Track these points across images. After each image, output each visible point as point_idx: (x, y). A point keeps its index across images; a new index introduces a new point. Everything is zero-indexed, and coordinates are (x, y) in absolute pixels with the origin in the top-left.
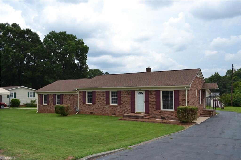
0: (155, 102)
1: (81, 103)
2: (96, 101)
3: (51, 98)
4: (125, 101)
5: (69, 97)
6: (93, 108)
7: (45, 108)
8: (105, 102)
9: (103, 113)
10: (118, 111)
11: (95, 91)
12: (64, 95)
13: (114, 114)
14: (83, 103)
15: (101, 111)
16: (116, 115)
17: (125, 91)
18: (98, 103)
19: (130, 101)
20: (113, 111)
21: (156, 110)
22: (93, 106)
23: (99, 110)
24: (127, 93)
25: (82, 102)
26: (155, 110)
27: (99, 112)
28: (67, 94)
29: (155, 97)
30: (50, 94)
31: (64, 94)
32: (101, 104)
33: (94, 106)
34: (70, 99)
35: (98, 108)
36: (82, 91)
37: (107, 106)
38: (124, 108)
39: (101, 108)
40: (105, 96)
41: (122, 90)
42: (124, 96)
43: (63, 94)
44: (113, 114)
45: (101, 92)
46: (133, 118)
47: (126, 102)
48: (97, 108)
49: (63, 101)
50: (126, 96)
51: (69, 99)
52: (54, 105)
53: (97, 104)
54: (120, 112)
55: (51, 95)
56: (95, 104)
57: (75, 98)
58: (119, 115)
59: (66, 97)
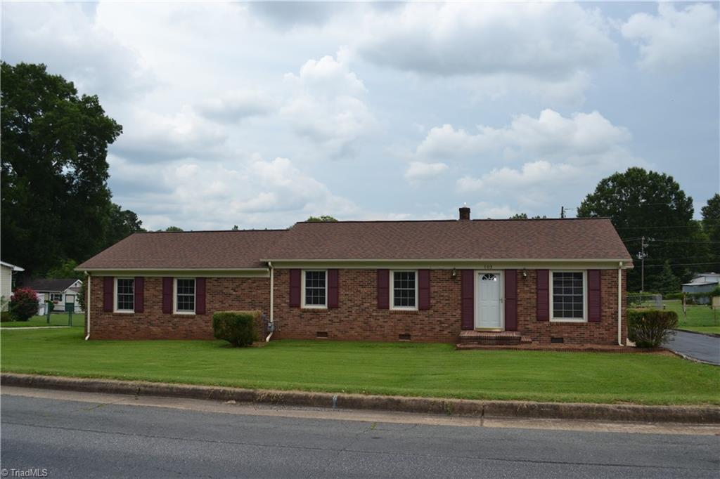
0: (534, 301)
1: (283, 305)
2: (341, 298)
3: (152, 290)
4: (442, 298)
5: (231, 286)
6: (330, 319)
7: (123, 323)
8: (375, 302)
9: (368, 333)
10: (419, 326)
11: (338, 270)
12: (210, 280)
13: (408, 336)
14: (291, 307)
15: (359, 330)
16: (413, 338)
17: (443, 270)
18: (350, 304)
19: (460, 298)
20: (401, 328)
21: (538, 320)
22: (329, 313)
23: (351, 326)
24: (447, 277)
25: (288, 301)
26: (535, 321)
27: (353, 332)
28: (225, 278)
29: (534, 287)
30: (150, 278)
31: (211, 278)
32: (358, 308)
33: (334, 315)
34: (239, 293)
35: (347, 319)
36: (287, 269)
37: (380, 314)
38: (439, 319)
39: (359, 319)
40: (375, 284)
41: (433, 268)
42: (440, 284)
43: (206, 278)
44: (401, 336)
45: (358, 271)
46: (491, 342)
47: (447, 302)
48: (342, 319)
49: (207, 301)
50: (445, 284)
51: (234, 293)
52: (165, 312)
53: (343, 308)
54: (427, 328)
55: (151, 280)
56: (337, 307)
57: (259, 292)
58: (422, 338)
59: (219, 288)
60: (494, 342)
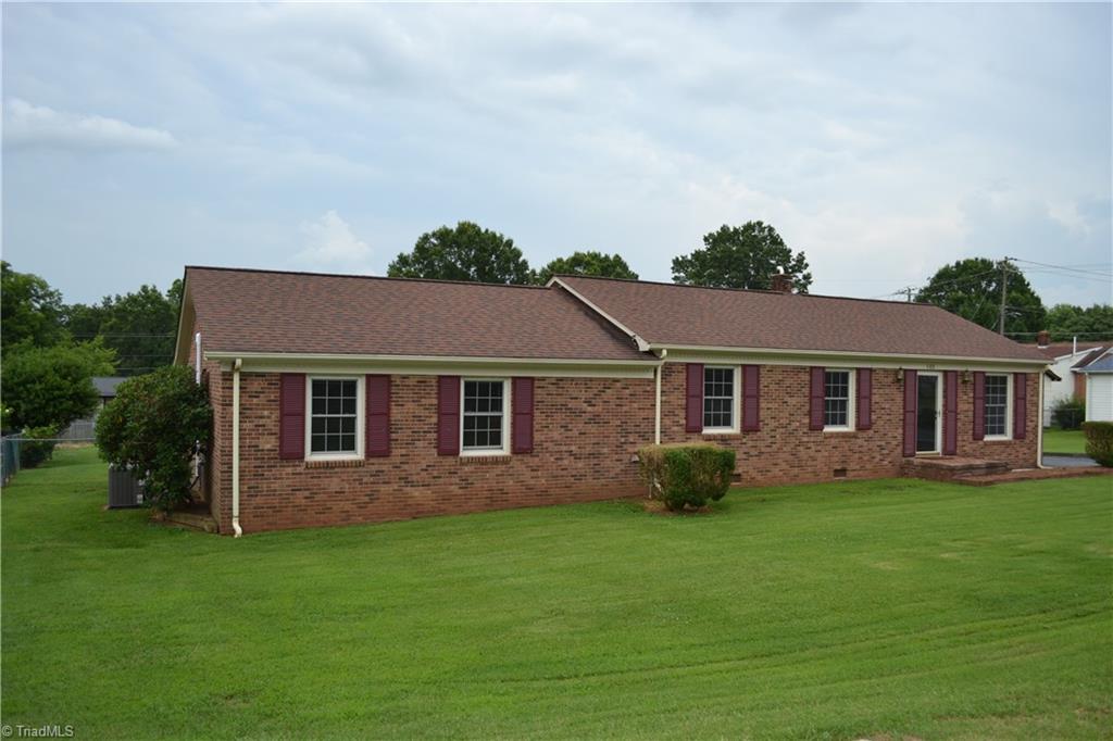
0: (971, 414)
1: (675, 428)
2: (763, 414)
3: (410, 406)
4: (883, 411)
5: (583, 395)
6: (746, 450)
7: (334, 484)
8: (807, 421)
9: (796, 470)
10: (857, 455)
11: (758, 366)
12: (542, 384)
13: (844, 472)
14: (687, 432)
15: (784, 466)
16: (850, 474)
17: (885, 370)
18: (773, 424)
19: (902, 411)
20: (837, 459)
21: (974, 439)
22: (744, 440)
23: (775, 461)
24: (890, 379)
25: (684, 422)
26: (971, 439)
27: (776, 471)
28: (572, 379)
29: (972, 395)
30: (405, 377)
31: (543, 379)
32: (783, 430)
33: (750, 443)
34: (598, 409)
35: (769, 450)
36: (681, 364)
37: (812, 439)
38: (879, 443)
39: (785, 449)
40: (806, 391)
41: (875, 366)
42: (881, 391)
43: (532, 379)
44: (838, 472)
45: (785, 369)
47: (888, 417)
48: (763, 450)
49: (536, 427)
50: (887, 391)
51: (590, 409)
52: (443, 453)
53: (765, 432)
54: (865, 458)
55: (407, 382)
56: (757, 430)
57: (635, 405)
58: (861, 472)
59: (560, 400)
60: (983, 471)
